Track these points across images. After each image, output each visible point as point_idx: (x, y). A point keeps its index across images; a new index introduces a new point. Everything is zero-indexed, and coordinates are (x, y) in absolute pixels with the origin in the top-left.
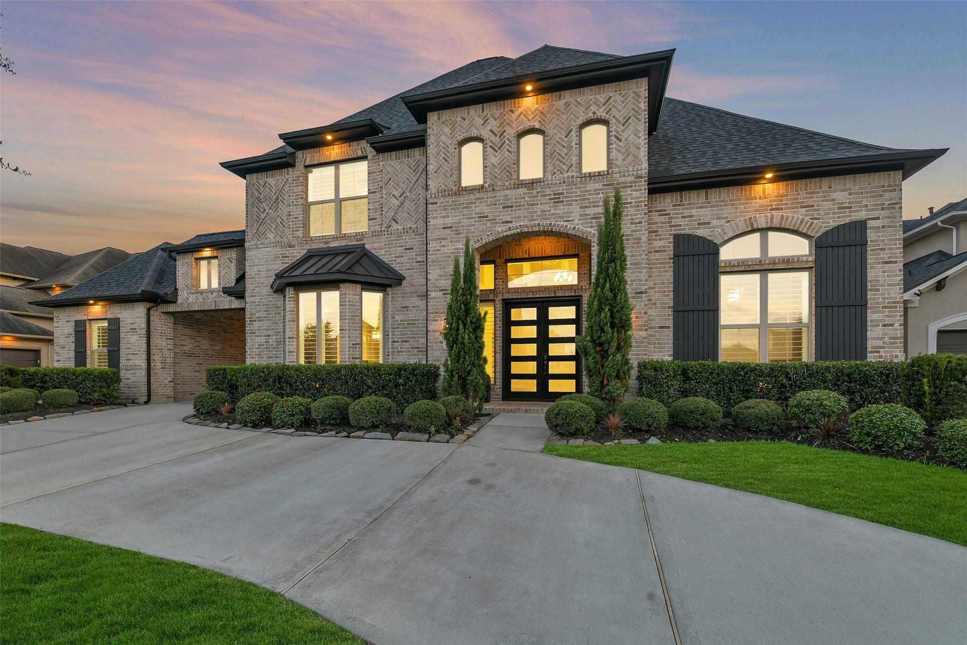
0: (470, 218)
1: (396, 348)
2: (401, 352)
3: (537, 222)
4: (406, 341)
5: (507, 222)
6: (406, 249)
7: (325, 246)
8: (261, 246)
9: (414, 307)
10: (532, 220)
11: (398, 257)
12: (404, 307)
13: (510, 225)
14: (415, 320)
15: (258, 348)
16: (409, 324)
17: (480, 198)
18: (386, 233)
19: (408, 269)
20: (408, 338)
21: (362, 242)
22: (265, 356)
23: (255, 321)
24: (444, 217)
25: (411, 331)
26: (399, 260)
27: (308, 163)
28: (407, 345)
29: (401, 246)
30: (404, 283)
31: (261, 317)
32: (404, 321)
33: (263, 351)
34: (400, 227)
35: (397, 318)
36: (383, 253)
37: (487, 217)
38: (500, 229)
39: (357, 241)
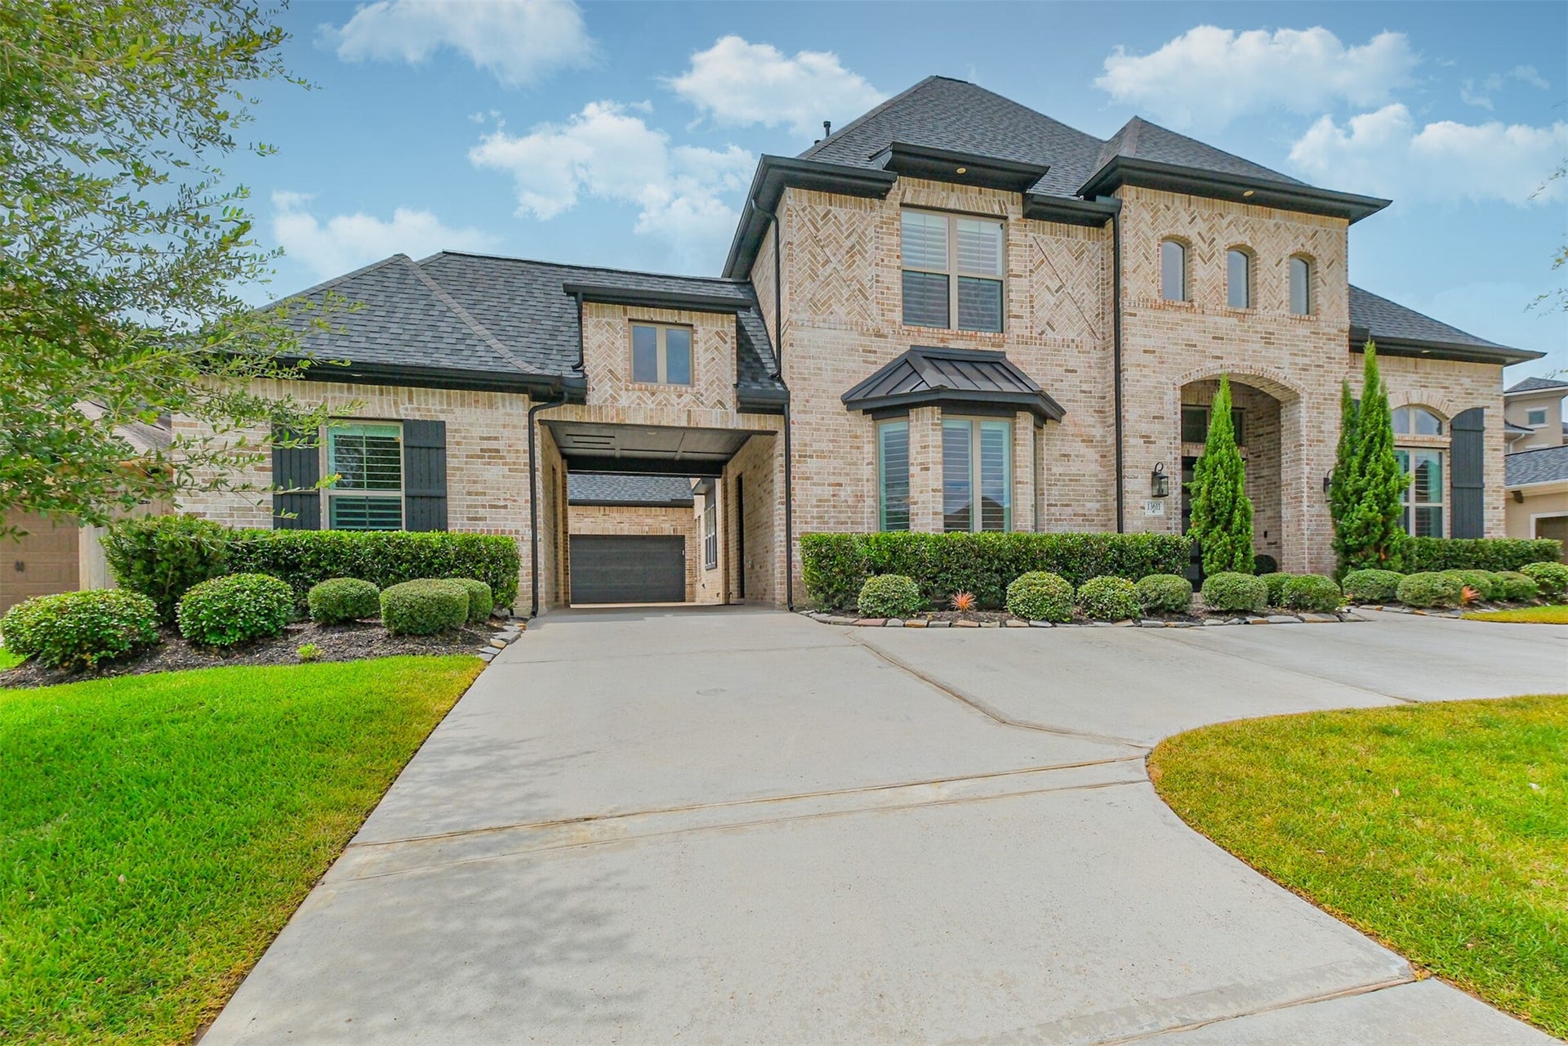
0: (1176, 344)
1: (1053, 514)
2: (1060, 520)
3: (1249, 363)
4: (1067, 505)
5: (1218, 357)
6: (1067, 371)
7: (941, 345)
8: (822, 325)
9: (1077, 456)
10: (1244, 360)
11: (1057, 380)
12: (1064, 455)
13: (1221, 362)
14: (1079, 475)
15: (818, 506)
16: (1071, 480)
17: (1188, 321)
18: (1038, 342)
19: (1069, 400)
20: (1070, 500)
21: (1002, 350)
22: (832, 520)
23: (811, 457)
24: (1145, 336)
25: (1074, 490)
26: (1057, 385)
27: (908, 200)
28: (1069, 510)
29: (1060, 366)
30: (1065, 419)
31: (823, 451)
32: (1065, 475)
33: (827, 512)
34: (1059, 338)
35: (1054, 470)
36: (1034, 371)
37: (1195, 346)
38: (1211, 365)
39: (993, 346)
